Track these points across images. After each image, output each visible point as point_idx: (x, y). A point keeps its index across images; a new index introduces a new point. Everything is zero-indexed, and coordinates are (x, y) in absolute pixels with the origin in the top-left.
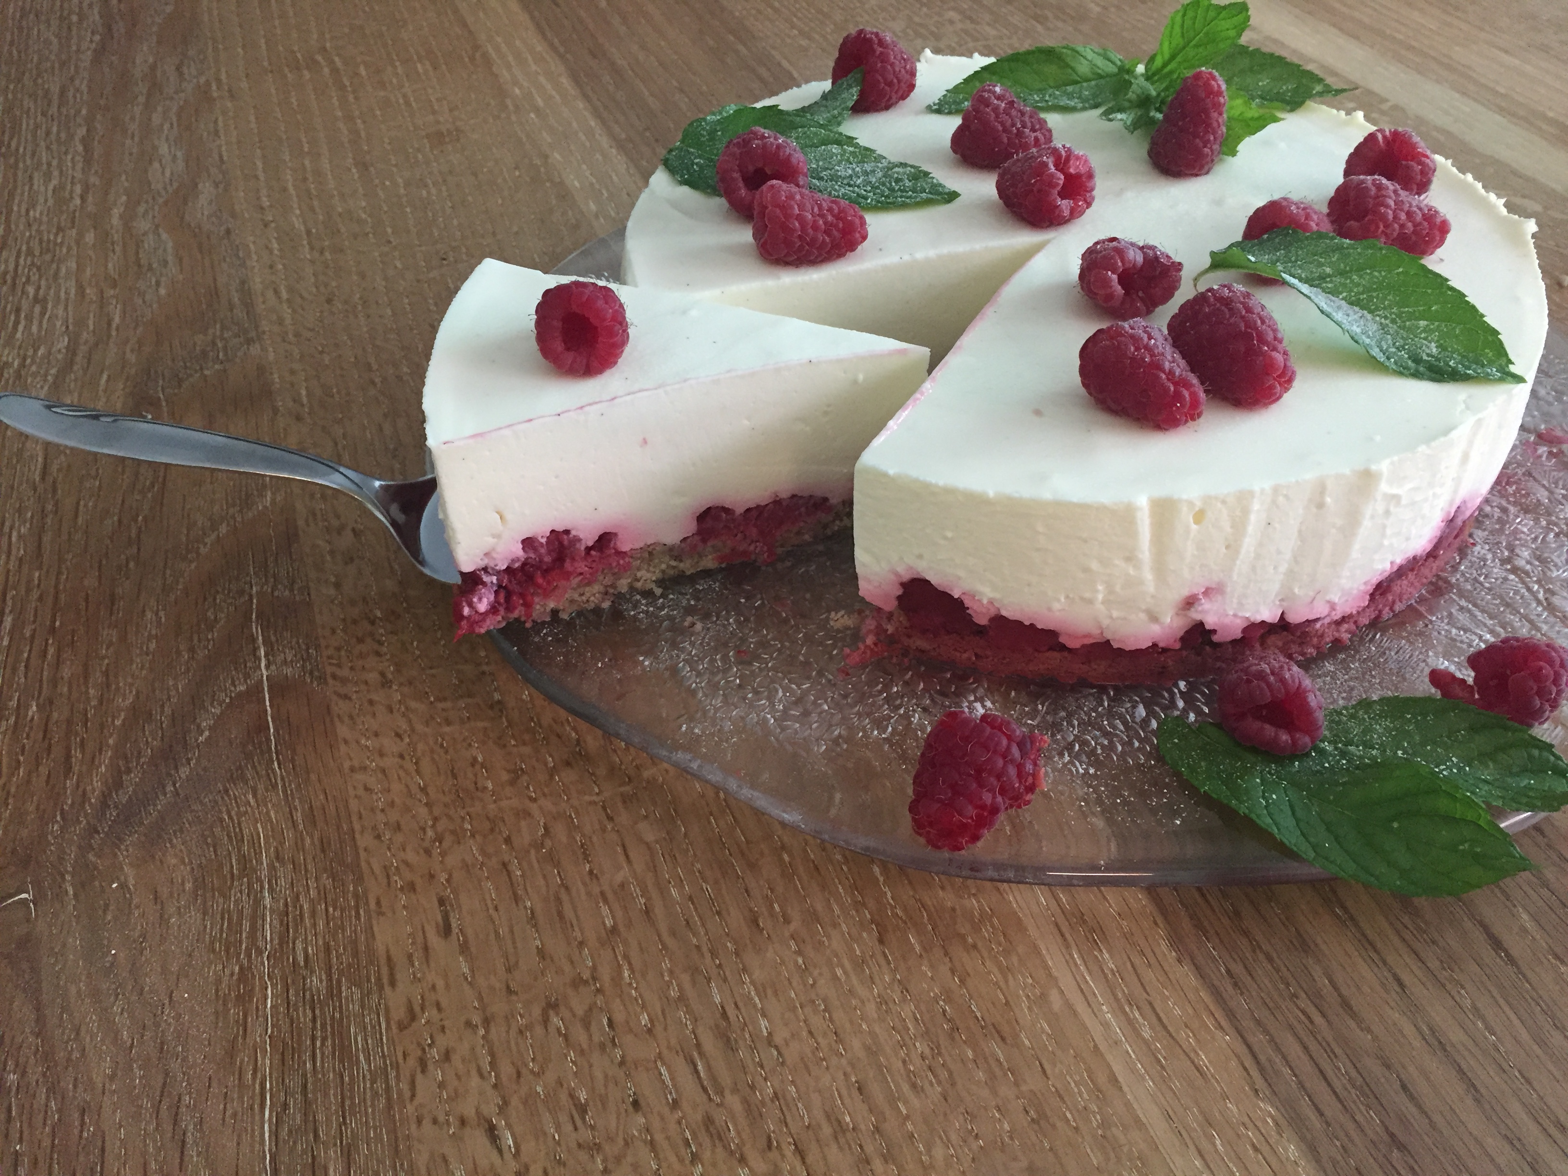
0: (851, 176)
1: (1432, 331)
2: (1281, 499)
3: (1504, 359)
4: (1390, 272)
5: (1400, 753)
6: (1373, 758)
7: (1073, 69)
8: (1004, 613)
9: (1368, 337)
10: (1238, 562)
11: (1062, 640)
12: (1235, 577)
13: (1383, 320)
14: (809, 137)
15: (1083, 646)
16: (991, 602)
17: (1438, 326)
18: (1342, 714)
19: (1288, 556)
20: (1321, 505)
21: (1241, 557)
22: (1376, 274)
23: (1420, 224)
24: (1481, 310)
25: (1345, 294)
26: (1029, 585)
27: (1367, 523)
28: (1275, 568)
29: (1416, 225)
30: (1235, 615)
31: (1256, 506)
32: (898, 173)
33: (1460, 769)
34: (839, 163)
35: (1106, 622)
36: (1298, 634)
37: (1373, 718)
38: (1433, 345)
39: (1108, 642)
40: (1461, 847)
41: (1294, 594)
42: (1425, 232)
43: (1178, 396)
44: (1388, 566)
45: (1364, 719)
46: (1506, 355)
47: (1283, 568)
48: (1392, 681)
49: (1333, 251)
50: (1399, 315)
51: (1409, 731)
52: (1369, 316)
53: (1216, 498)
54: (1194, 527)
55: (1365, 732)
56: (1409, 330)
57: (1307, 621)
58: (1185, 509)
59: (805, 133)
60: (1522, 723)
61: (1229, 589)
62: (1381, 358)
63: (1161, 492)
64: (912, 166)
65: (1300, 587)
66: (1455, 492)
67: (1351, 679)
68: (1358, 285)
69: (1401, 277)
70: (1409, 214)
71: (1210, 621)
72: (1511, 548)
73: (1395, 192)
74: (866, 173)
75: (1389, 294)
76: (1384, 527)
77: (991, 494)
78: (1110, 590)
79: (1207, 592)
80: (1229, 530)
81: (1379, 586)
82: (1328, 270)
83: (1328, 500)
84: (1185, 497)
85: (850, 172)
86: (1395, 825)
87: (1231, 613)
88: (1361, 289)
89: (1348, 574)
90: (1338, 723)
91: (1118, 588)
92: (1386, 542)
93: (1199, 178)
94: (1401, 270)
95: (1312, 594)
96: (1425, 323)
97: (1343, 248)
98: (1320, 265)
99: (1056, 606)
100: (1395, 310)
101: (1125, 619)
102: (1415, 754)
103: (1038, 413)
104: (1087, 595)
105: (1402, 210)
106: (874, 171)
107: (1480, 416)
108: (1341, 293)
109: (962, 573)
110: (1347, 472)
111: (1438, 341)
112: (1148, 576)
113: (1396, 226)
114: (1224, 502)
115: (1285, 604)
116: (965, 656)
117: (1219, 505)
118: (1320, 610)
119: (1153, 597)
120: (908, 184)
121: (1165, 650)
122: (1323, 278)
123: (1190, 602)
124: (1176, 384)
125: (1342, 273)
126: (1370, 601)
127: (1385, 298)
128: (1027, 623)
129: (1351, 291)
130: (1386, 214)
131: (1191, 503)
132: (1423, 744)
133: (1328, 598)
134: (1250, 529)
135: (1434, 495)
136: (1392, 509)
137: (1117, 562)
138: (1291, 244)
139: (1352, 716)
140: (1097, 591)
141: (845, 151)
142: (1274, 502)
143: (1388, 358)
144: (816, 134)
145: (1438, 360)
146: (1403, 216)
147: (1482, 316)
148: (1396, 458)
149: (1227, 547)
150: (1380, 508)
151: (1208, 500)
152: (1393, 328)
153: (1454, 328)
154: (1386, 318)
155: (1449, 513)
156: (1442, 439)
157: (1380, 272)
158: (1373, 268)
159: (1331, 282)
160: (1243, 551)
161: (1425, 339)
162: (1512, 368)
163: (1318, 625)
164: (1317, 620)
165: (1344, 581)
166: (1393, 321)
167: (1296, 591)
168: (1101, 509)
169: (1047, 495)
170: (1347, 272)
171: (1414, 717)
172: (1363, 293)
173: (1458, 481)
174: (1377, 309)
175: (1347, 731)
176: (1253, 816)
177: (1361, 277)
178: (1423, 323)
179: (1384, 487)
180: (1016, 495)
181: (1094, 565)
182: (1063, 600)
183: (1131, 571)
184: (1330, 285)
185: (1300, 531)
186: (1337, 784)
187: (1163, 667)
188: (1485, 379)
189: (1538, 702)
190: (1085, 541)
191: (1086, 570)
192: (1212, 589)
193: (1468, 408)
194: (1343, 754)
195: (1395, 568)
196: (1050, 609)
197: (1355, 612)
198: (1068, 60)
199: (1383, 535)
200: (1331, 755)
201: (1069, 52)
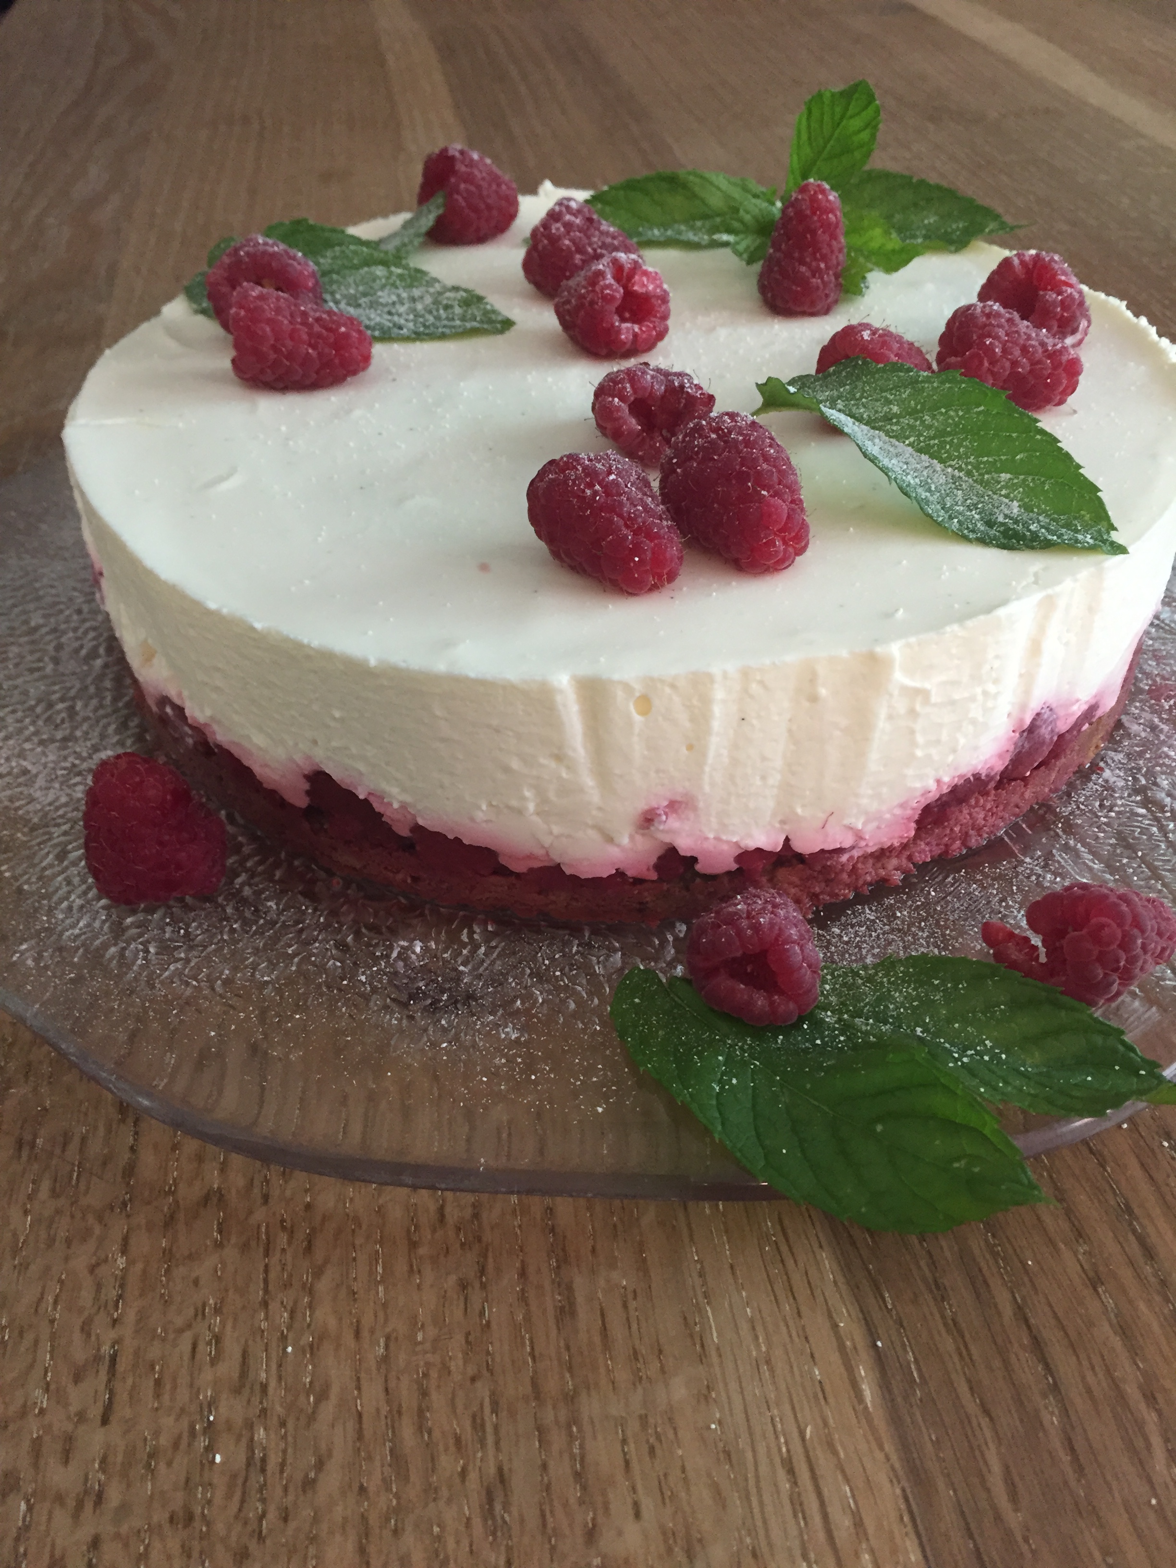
0: (394, 303)
1: (1014, 487)
2: (754, 687)
3: (1105, 523)
4: (968, 411)
5: (919, 1030)
6: (880, 1036)
7: (703, 201)
8: (421, 822)
9: (929, 490)
10: (707, 769)
11: (502, 860)
12: (707, 788)
13: (956, 473)
14: (347, 257)
15: (531, 870)
16: (404, 806)
17: (1024, 480)
18: (858, 975)
19: (778, 763)
20: (814, 698)
21: (710, 760)
22: (952, 413)
23: (1039, 362)
24: (1078, 459)
25: (912, 439)
26: (442, 786)
27: (882, 724)
28: (764, 778)
29: (1033, 363)
30: (718, 839)
31: (719, 694)
32: (448, 299)
33: (994, 1057)
34: (383, 287)
35: (547, 841)
36: (818, 867)
37: (893, 983)
38: (1016, 504)
39: (558, 867)
40: (956, 1165)
41: (796, 814)
42: (1046, 373)
43: (637, 549)
44: (932, 785)
45: (882, 983)
46: (1107, 518)
47: (775, 779)
48: (944, 935)
49: (906, 387)
50: (977, 468)
51: (934, 1001)
52: (939, 467)
53: (662, 681)
54: (637, 718)
55: (879, 1001)
56: (986, 484)
57: (822, 851)
58: (620, 694)
59: (343, 252)
60: (1080, 999)
61: (701, 805)
62: (942, 516)
63: (585, 670)
64: (466, 291)
65: (803, 806)
66: (1027, 692)
67: (892, 930)
68: (929, 427)
69: (981, 417)
70: (1024, 350)
71: (685, 845)
72: (1150, 774)
73: (1010, 321)
74: (413, 300)
75: (966, 439)
76: (912, 732)
77: (373, 662)
78: (543, 799)
79: (673, 806)
80: (688, 724)
81: (927, 810)
82: (895, 409)
83: (823, 692)
84: (616, 677)
85: (394, 298)
86: (879, 1128)
87: (711, 836)
88: (932, 433)
89: (870, 792)
90: (850, 987)
91: (552, 796)
92: (919, 753)
93: (813, 319)
94: (982, 408)
95: (822, 816)
96: (1009, 476)
97: (917, 382)
98: (888, 402)
99: (480, 816)
100: (972, 459)
101: (569, 836)
102: (937, 1035)
103: (484, 568)
104: (514, 803)
105: (1015, 343)
106: (421, 298)
107: (1050, 591)
108: (907, 438)
109: (361, 767)
110: (844, 653)
111: (1021, 500)
112: (589, 781)
113: (1008, 364)
114: (673, 686)
115: (787, 827)
116: (400, 877)
117: (668, 690)
118: (836, 838)
119: (600, 809)
120: (458, 310)
121: (638, 881)
122: (888, 418)
123: (648, 819)
124: (636, 533)
125: (913, 413)
126: (918, 830)
127: (960, 445)
128: (451, 837)
129: (921, 435)
130: (992, 346)
131: (627, 687)
132: (949, 1021)
133: (846, 822)
134: (716, 725)
135: (985, 693)
136: (918, 707)
137: (543, 761)
138: (858, 378)
139: (870, 979)
140: (524, 799)
141: (391, 273)
142: (746, 690)
143: (951, 518)
144: (355, 253)
145: (1016, 522)
146: (1017, 352)
147: (1079, 467)
148: (913, 640)
149: (690, 747)
150: (901, 707)
151: (651, 682)
152: (967, 482)
153: (1044, 483)
154: (960, 469)
155: (1021, 720)
156: (982, 618)
157: (956, 411)
158: (948, 407)
159: (897, 423)
160: (711, 754)
161: (1007, 496)
162: (1114, 536)
163: (844, 858)
164: (840, 851)
165: (864, 801)
166: (969, 474)
167: (799, 811)
168: (509, 688)
169: (441, 667)
170: (917, 412)
171: (943, 982)
172: (934, 438)
173: (1028, 678)
174: (950, 458)
175: (858, 998)
176: (694, 1107)
177: (933, 417)
178: (1005, 476)
179: (899, 677)
180: (403, 665)
181: (515, 764)
182: (484, 807)
183: (564, 774)
184: (895, 428)
185: (790, 731)
186: (821, 1068)
187: (641, 903)
188: (1073, 547)
189: (1100, 973)
190: (497, 731)
191: (507, 770)
192: (680, 802)
193: (1036, 582)
194: (846, 1028)
195: (945, 790)
196: (472, 819)
197: (896, 844)
198: (697, 189)
199: (914, 744)
200: (829, 1029)
201: (697, 180)
